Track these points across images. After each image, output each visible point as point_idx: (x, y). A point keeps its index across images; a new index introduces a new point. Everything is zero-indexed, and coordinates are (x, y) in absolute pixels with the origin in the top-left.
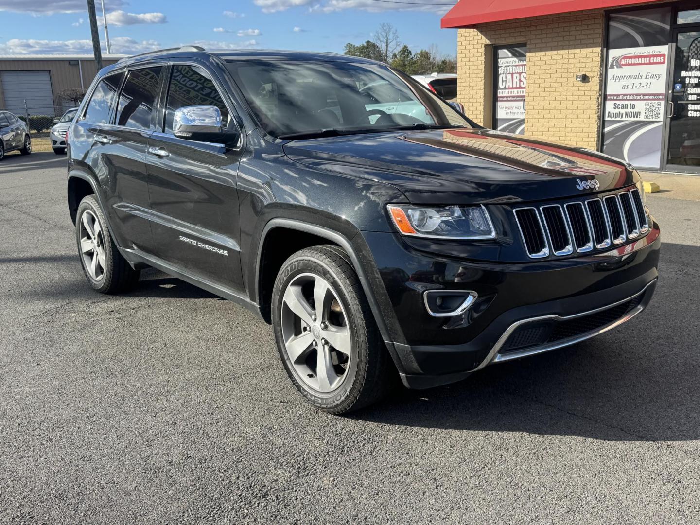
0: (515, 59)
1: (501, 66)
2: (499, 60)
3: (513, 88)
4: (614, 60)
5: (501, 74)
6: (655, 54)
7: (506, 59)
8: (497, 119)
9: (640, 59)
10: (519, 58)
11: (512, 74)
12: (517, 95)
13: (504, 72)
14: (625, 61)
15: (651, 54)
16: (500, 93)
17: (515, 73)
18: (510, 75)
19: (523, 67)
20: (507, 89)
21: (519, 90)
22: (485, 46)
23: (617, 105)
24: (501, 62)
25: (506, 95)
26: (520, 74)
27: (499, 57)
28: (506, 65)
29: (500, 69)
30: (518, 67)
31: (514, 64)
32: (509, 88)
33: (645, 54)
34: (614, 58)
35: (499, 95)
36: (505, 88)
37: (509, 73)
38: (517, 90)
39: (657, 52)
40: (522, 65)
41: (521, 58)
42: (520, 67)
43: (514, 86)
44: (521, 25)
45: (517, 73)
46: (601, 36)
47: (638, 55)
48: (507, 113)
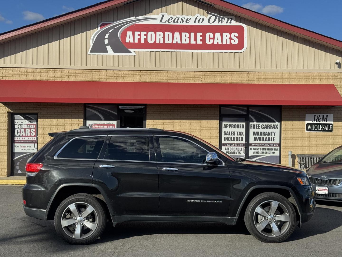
0: (26, 121)
1: (16, 124)
2: (15, 121)
3: (25, 136)
4: (90, 125)
5: (16, 128)
6: (110, 124)
7: (19, 121)
8: (14, 153)
9: (103, 126)
10: (29, 121)
11: (25, 129)
12: (28, 140)
13: (19, 127)
14: (95, 127)
15: (108, 124)
16: (16, 139)
17: (27, 128)
18: (23, 129)
19: (32, 125)
20: (21, 136)
21: (30, 137)
22: (8, 113)
23: (92, 147)
24: (16, 122)
25: (20, 140)
26: (30, 129)
27: (15, 119)
28: (20, 123)
29: (16, 126)
30: (28, 125)
31: (26, 123)
32: (23, 136)
33: (105, 124)
34: (89, 125)
35: (15, 140)
36: (20, 136)
37: (23, 128)
38: (28, 137)
39: (111, 123)
40: (32, 124)
41: (31, 121)
42: (30, 125)
43: (26, 135)
44: (33, 104)
45: (28, 128)
46: (83, 114)
47: (102, 124)
48: (22, 150)
